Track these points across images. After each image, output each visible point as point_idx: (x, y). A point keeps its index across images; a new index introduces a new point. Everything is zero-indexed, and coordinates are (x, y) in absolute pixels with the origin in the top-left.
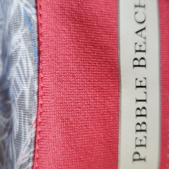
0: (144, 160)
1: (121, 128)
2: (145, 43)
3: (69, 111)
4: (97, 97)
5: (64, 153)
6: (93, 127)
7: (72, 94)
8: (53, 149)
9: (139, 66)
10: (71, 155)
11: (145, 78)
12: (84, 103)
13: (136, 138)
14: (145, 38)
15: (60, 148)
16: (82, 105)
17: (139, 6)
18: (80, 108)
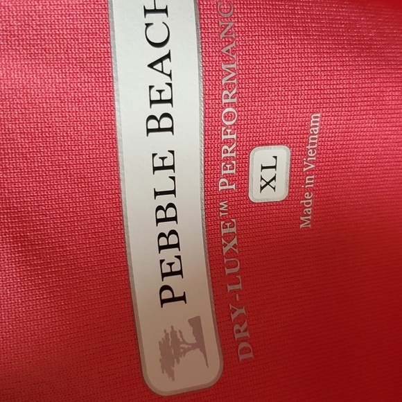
0: (183, 298)
1: (129, 246)
2: (170, 85)
3: (26, 222)
4: (76, 193)
5: (25, 299)
6: (75, 248)
7: (27, 191)
8: (4, 294)
9: (159, 130)
10: (39, 301)
11: (172, 152)
12: (52, 206)
13: (162, 261)
14: (170, 75)
15: (17, 290)
16: (49, 210)
17: (155, 11)
18: (46, 215)
